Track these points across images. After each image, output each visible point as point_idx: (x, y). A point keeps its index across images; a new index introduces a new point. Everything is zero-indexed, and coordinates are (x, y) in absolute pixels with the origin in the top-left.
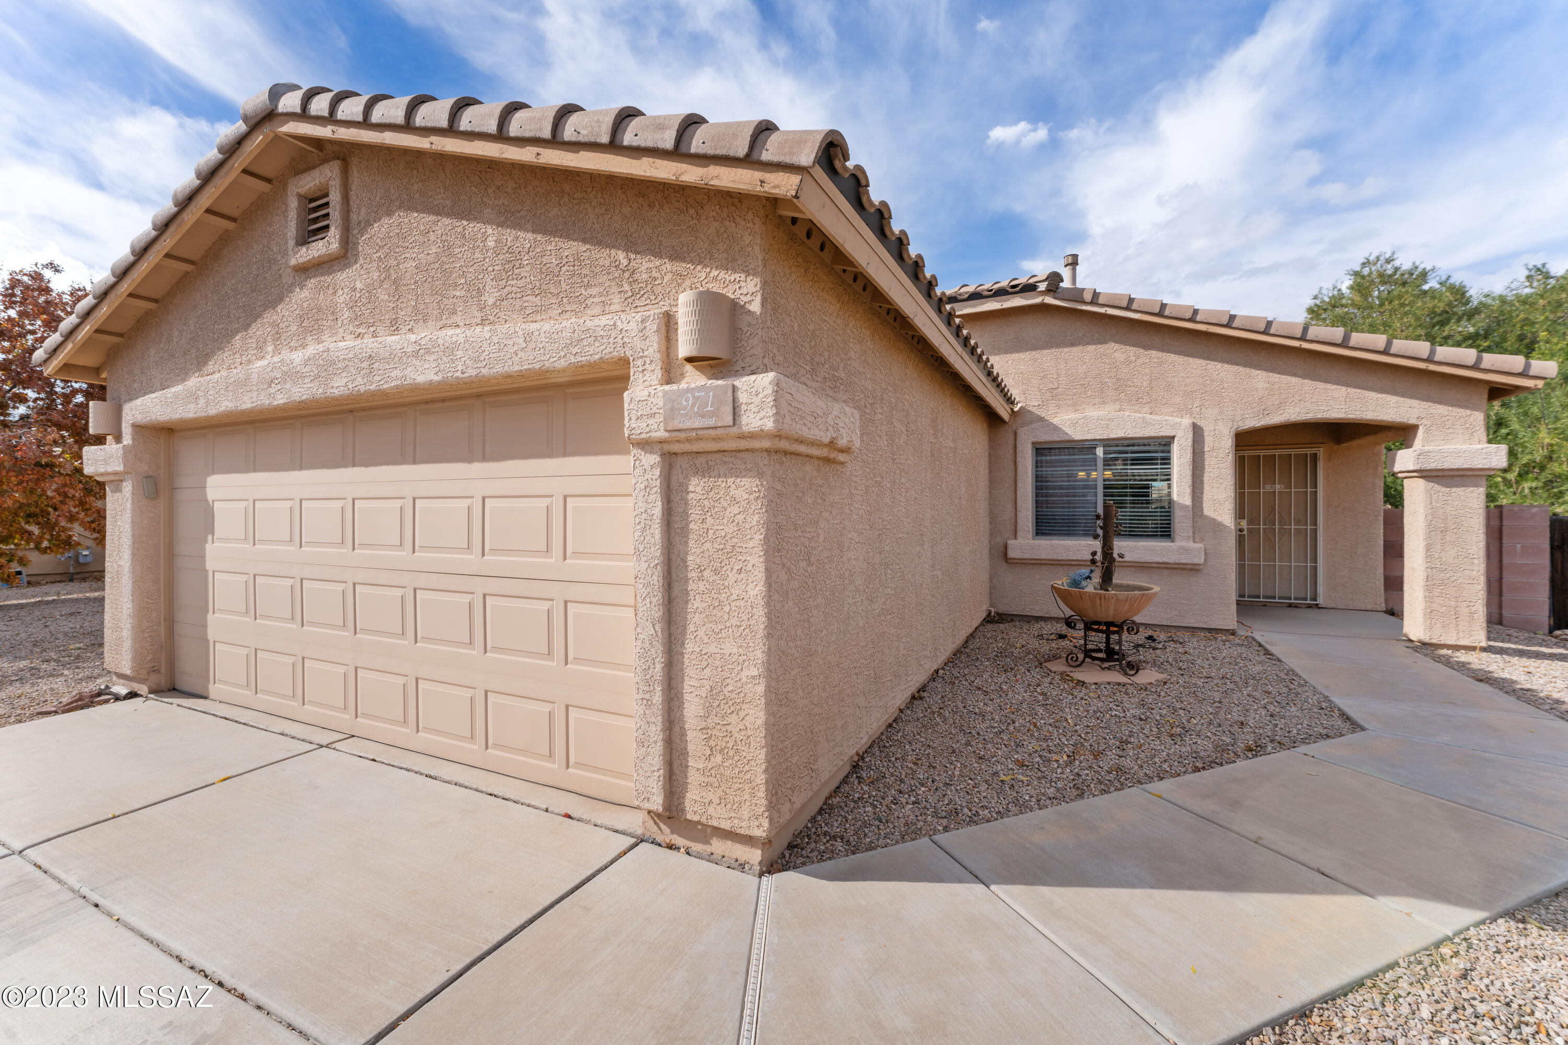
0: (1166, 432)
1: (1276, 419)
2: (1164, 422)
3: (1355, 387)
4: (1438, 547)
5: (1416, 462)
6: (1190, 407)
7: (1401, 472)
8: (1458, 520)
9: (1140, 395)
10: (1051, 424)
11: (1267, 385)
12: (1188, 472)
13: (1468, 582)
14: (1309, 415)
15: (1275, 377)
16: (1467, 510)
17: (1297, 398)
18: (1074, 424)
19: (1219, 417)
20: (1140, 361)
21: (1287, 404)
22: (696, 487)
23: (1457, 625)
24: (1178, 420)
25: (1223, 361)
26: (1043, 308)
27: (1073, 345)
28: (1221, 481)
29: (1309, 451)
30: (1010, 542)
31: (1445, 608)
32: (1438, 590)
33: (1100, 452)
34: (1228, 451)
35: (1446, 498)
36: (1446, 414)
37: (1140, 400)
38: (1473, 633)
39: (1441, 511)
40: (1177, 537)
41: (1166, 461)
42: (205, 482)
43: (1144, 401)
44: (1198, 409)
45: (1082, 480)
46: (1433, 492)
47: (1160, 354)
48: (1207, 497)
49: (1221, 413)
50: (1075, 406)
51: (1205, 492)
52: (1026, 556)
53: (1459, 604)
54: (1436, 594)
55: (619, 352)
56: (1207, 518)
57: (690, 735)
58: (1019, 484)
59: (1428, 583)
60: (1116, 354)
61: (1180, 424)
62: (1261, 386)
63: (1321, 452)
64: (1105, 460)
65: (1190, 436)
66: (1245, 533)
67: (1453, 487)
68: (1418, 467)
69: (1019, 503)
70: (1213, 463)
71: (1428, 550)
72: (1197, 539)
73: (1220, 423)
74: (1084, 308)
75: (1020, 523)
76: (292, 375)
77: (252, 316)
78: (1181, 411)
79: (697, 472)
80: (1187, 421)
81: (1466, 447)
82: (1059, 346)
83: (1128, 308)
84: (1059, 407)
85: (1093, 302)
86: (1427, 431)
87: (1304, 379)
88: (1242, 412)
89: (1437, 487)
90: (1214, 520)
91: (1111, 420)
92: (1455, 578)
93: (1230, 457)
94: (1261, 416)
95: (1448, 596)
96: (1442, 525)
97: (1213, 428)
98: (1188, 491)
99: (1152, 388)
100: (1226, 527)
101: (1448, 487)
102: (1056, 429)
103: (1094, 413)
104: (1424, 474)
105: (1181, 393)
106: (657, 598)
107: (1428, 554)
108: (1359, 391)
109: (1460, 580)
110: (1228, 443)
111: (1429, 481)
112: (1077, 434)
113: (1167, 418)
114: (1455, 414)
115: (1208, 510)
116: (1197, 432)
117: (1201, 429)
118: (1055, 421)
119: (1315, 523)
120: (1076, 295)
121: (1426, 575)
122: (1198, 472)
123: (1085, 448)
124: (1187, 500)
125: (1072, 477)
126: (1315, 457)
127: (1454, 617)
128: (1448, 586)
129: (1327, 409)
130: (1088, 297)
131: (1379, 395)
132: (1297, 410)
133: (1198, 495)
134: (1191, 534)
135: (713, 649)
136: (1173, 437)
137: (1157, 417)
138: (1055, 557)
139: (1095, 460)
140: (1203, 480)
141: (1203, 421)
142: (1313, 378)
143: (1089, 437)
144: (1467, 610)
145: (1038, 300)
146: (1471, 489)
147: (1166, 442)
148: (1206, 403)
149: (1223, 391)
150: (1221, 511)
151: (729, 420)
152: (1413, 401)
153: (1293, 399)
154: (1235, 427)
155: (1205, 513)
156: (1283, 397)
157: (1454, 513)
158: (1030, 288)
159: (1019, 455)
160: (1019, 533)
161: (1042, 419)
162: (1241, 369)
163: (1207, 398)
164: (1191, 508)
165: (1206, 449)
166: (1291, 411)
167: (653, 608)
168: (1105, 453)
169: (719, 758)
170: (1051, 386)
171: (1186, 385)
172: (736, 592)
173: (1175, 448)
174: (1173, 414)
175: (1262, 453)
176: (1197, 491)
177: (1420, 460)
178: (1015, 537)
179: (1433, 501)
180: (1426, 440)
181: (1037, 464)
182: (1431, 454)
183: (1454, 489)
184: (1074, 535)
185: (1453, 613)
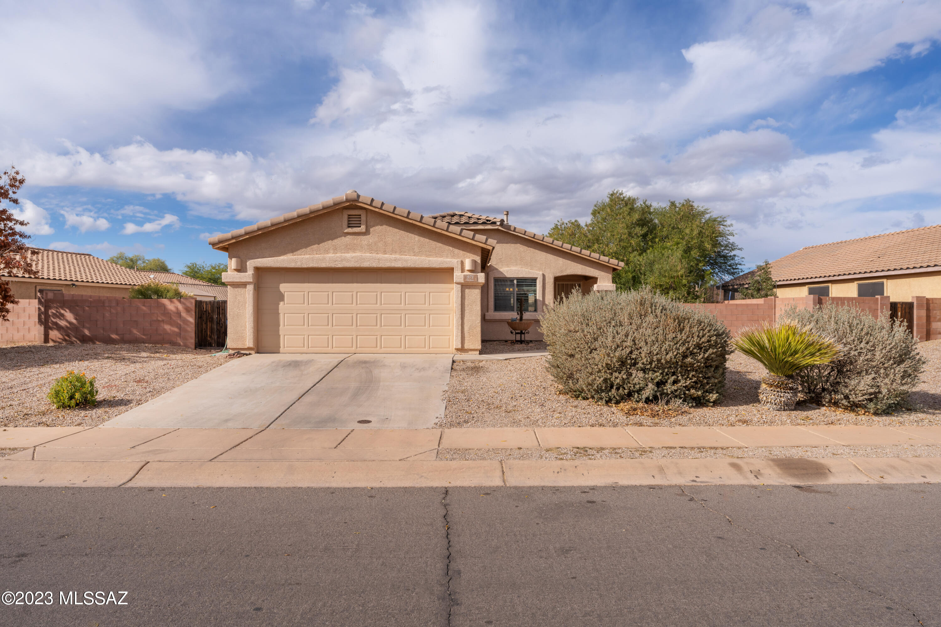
0: (535, 276)
1: (565, 273)
2: (535, 273)
3: (584, 265)
6: (542, 268)
7: (595, 291)
9: (528, 263)
10: (500, 271)
12: (541, 289)
14: (573, 273)
15: (564, 260)
18: (507, 272)
20: (527, 252)
21: (568, 269)
22: (467, 291)
24: (538, 272)
25: (551, 254)
26: (498, 230)
27: (507, 243)
29: (578, 283)
30: (486, 313)
33: (515, 282)
34: (552, 283)
36: (604, 275)
40: (538, 311)
41: (535, 285)
42: (279, 286)
43: (529, 265)
44: (544, 269)
45: (507, 291)
47: (534, 250)
48: (546, 298)
49: (550, 271)
50: (508, 266)
51: (546, 295)
52: (492, 318)
55: (452, 266)
56: (546, 304)
57: (466, 334)
58: (489, 292)
60: (521, 248)
62: (561, 263)
63: (581, 283)
64: (517, 285)
65: (542, 277)
68: (598, 290)
69: (489, 299)
70: (548, 287)
73: (550, 274)
74: (511, 232)
75: (489, 306)
76: (345, 259)
77: (320, 241)
78: (540, 269)
79: (467, 288)
80: (541, 273)
81: (608, 284)
82: (502, 243)
83: (524, 234)
84: (502, 265)
85: (514, 231)
86: (600, 279)
87: (572, 262)
88: (556, 271)
91: (519, 271)
93: (553, 285)
94: (561, 272)
97: (548, 275)
98: (541, 295)
99: (531, 261)
102: (502, 273)
103: (514, 268)
105: (539, 264)
106: (460, 310)
108: (585, 267)
110: (552, 280)
112: (508, 275)
113: (536, 271)
115: (547, 302)
116: (544, 276)
118: (501, 270)
120: (508, 227)
122: (544, 290)
123: (511, 280)
124: (541, 299)
125: (504, 290)
126: (572, 286)
129: (577, 271)
130: (512, 229)
131: (589, 268)
132: (570, 271)
133: (544, 297)
134: (542, 310)
135: (471, 319)
136: (537, 278)
137: (534, 271)
138: (501, 318)
139: (514, 284)
140: (545, 292)
141: (546, 273)
142: (574, 262)
143: (512, 276)
145: (496, 227)
147: (534, 280)
148: (546, 268)
149: (551, 263)
151: (476, 280)
152: (597, 270)
153: (569, 267)
154: (553, 275)
156: (566, 267)
158: (494, 223)
159: (489, 282)
160: (489, 310)
161: (497, 269)
162: (556, 257)
163: (546, 266)
164: (542, 302)
165: (546, 282)
166: (568, 271)
167: (459, 312)
168: (517, 282)
169: (471, 337)
170: (500, 257)
171: (541, 261)
172: (475, 309)
173: (538, 281)
174: (538, 270)
175: (565, 283)
176: (543, 295)
177: (598, 288)
178: (488, 312)
180: (600, 282)
181: (495, 285)
182: (600, 286)
184: (507, 311)
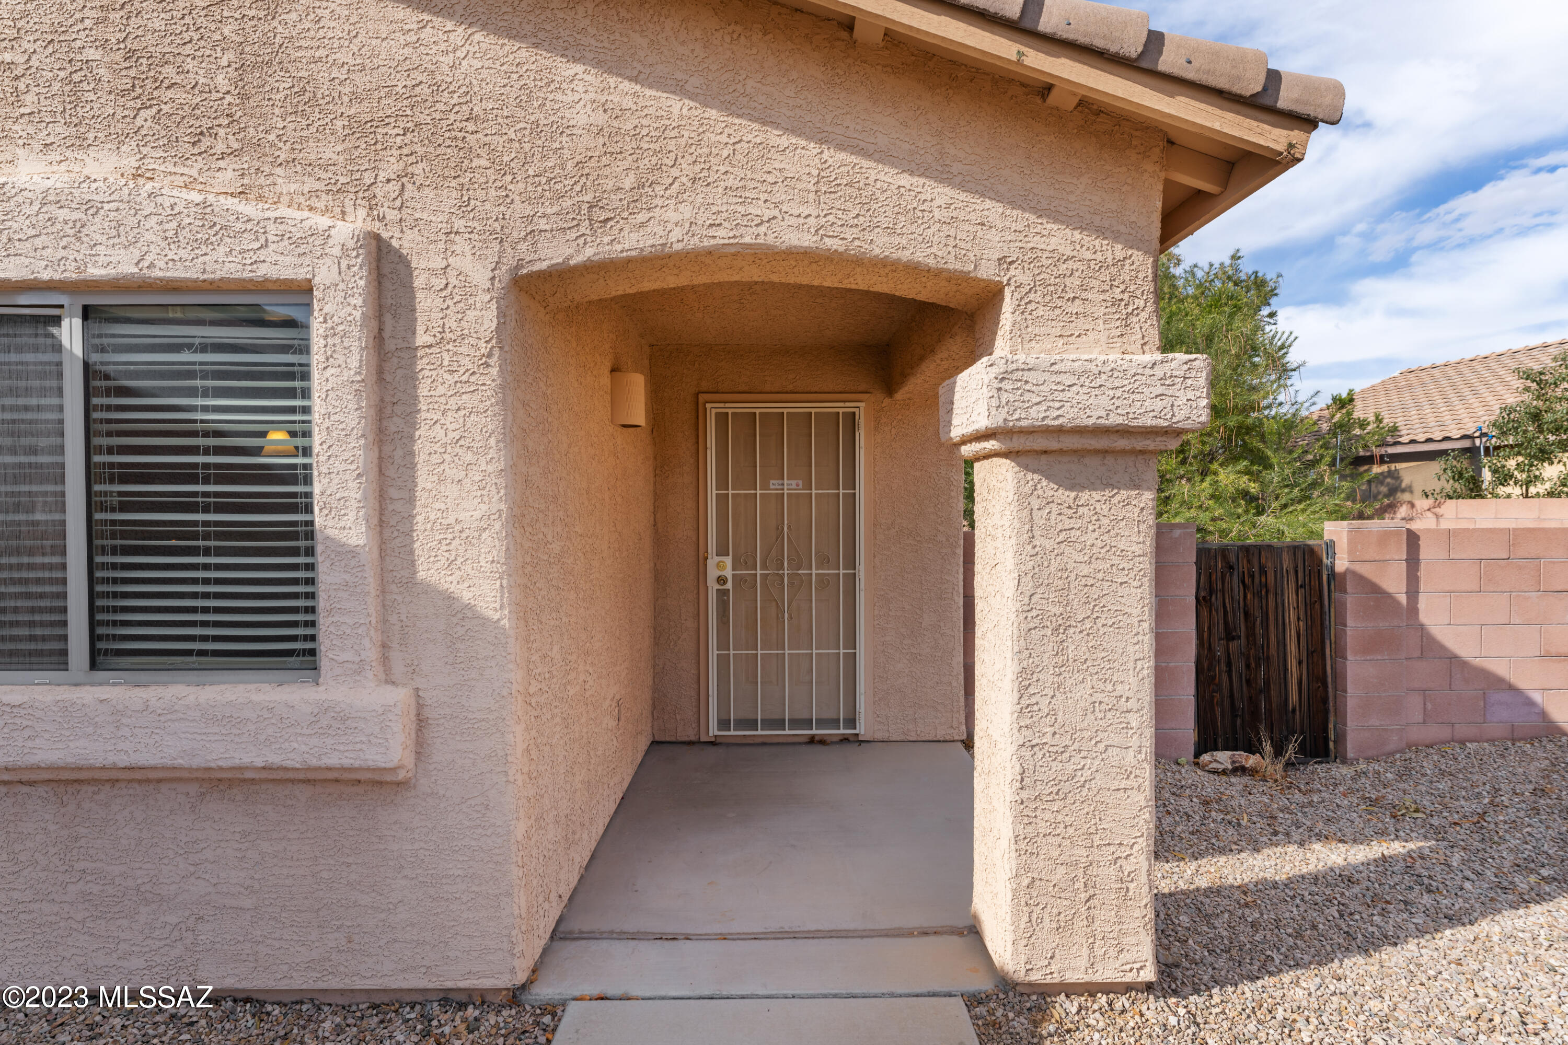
0: (287, 267)
1: (630, 239)
2: (271, 227)
3: (841, 147)
4: (1047, 677)
5: (994, 402)
6: (368, 178)
7: (966, 440)
8: (1095, 593)
9: (206, 123)
11: (600, 119)
13: (1116, 784)
14: (721, 232)
15: (623, 90)
16: (1115, 560)
17: (688, 167)
19: (459, 224)
21: (659, 190)
23: (1091, 920)
24: (322, 224)
28: (469, 457)
29: (842, 408)
31: (1062, 870)
32: (1048, 815)
33: (74, 337)
34: (484, 349)
35: (1068, 523)
36: (1069, 252)
37: (206, 142)
38: (1126, 940)
39: (1054, 565)
40: (325, 668)
43: (220, 147)
44: (394, 187)
46: (1035, 503)
48: (426, 514)
49: (464, 206)
51: (422, 497)
53: (1096, 854)
54: (1043, 827)
56: (428, 590)
59: (1025, 795)
61: (326, 235)
62: (582, 120)
63: (862, 410)
65: (360, 281)
66: (729, 585)
67: (1083, 488)
68: (997, 420)
70: (441, 390)
71: (1023, 690)
72: (398, 669)
73: (460, 244)
78: (336, 188)
80: (352, 229)
81: (1113, 357)
86: (1022, 308)
87: (706, 105)
88: (529, 211)
89: (1047, 488)
90: (450, 598)
91: (92, 205)
92: (1087, 774)
93: (494, 371)
94: (584, 228)
95: (1071, 831)
96: (1057, 610)
97: (439, 263)
98: (365, 494)
99: (244, 97)
100: (484, 621)
101: (1071, 488)
103: (38, 178)
104: (1017, 443)
105: (339, 123)
107: (1025, 702)
108: (854, 159)
109: (1099, 780)
110: (486, 317)
111: (1027, 468)
113: (283, 211)
114: (1088, 255)
115: (430, 563)
116: (388, 270)
117: (403, 261)
119: (851, 562)
121: (1018, 768)
122: (394, 425)
123: (21, 321)
124: (354, 528)
126: (851, 419)
127: (1084, 896)
128: (1070, 800)
129: (768, 214)
131: (905, 180)
132: (686, 211)
133: (398, 506)
134: (371, 654)
136: (309, 287)
137: (248, 209)
139: (58, 372)
140: (412, 454)
141: (410, 235)
142: (730, 107)
144: (1112, 871)
146: (1124, 493)
148: (417, 170)
149: (470, 126)
150: (468, 568)
152: (988, 203)
153: (675, 172)
154: (509, 261)
155: (421, 575)
156: (644, 163)
157: (1086, 570)
162: (524, 52)
163: (421, 151)
164: (370, 557)
165: (421, 339)
166: (672, 216)
171: (355, 97)
173: (316, 331)
174: (314, 202)
175: (758, 409)
176: (393, 493)
177: (1005, 397)
179: (1037, 533)
180: (1020, 335)
182: (1032, 377)
183: (1085, 496)
185: (1079, 884)
